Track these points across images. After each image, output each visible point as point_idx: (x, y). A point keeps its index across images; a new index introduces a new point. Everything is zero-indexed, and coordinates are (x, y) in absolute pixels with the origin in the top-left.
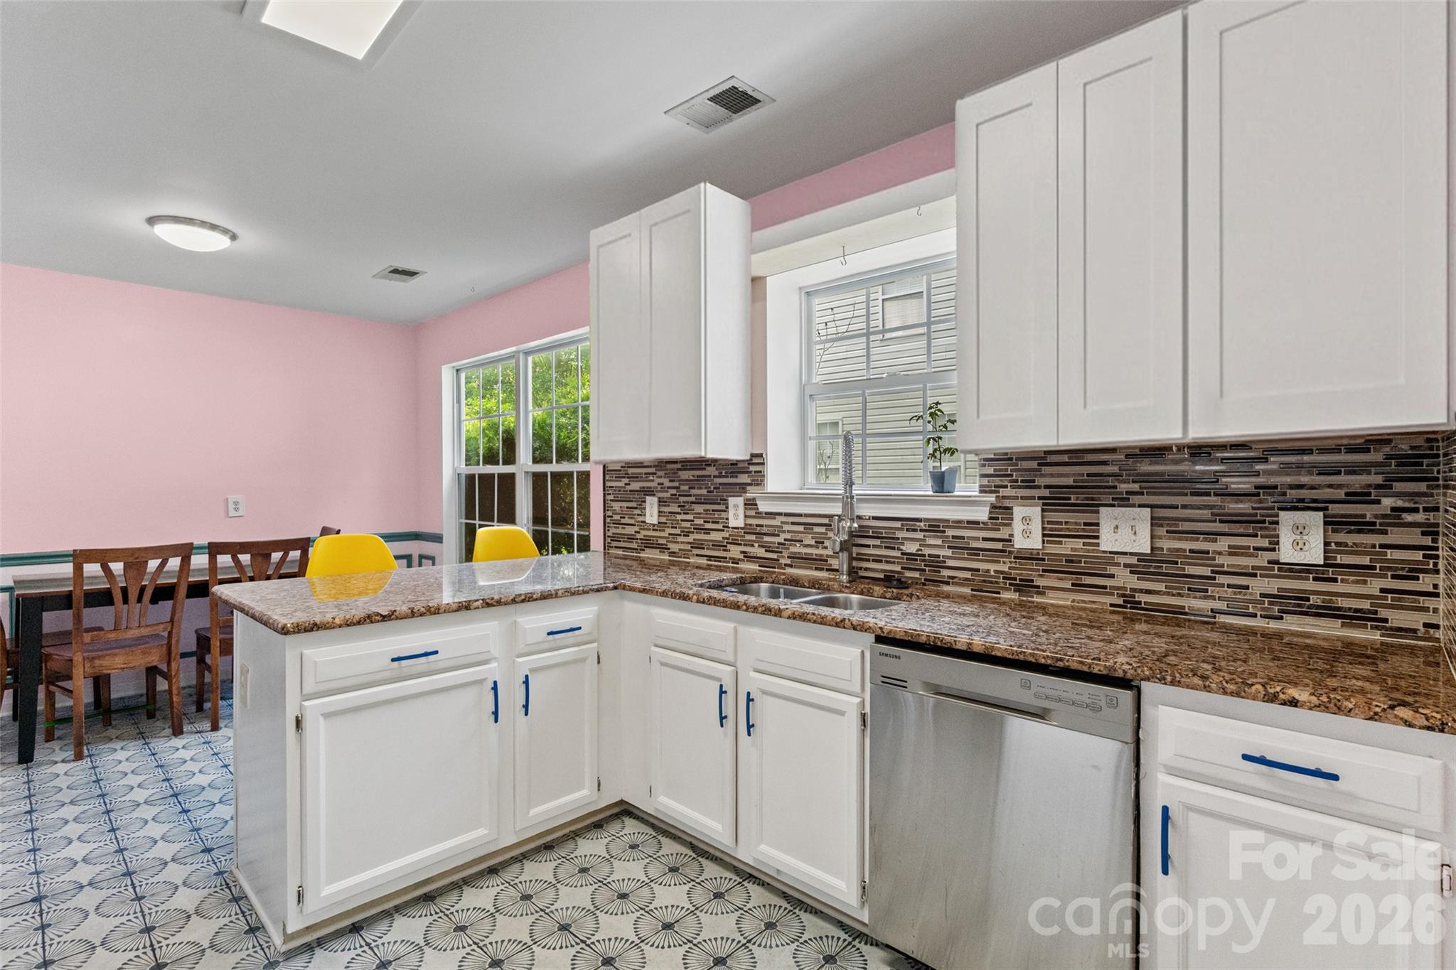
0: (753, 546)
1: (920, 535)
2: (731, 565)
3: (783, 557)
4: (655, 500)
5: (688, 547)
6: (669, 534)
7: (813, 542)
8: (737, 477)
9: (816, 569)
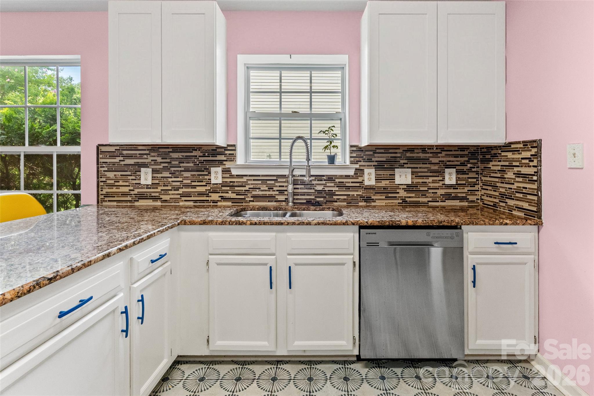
0: (228, 193)
1: (324, 182)
2: (212, 204)
3: (248, 197)
4: (150, 170)
5: (179, 196)
6: (161, 190)
7: (267, 189)
8: (216, 157)
9: (269, 201)
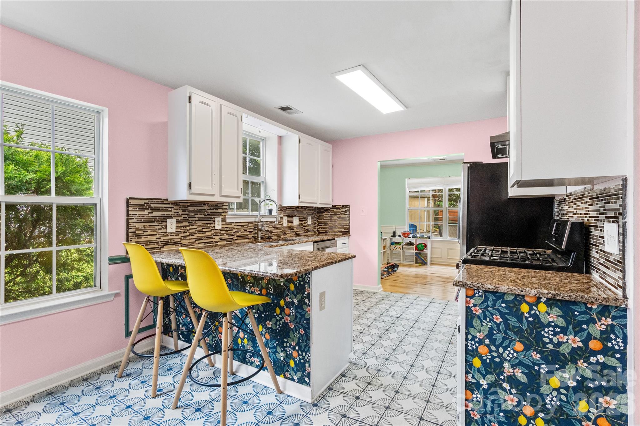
0: (224, 235)
2: (215, 244)
3: (235, 237)
4: (174, 221)
5: (194, 240)
6: (182, 236)
7: (244, 231)
8: (218, 210)
9: (245, 239)
